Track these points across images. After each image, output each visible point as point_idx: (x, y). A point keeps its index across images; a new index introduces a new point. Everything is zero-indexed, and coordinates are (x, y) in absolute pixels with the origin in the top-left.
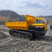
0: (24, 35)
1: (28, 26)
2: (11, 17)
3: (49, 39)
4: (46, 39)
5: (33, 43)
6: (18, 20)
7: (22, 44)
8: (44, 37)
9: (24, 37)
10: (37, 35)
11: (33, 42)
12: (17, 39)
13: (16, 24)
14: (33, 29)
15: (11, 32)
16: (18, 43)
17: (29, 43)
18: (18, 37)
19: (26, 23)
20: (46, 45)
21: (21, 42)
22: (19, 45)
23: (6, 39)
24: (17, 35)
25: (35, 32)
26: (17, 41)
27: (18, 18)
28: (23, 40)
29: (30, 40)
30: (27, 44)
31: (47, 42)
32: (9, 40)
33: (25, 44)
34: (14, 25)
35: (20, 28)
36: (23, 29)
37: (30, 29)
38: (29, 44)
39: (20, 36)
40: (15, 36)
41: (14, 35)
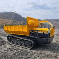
0: (24, 43)
1: (30, 31)
2: (14, 20)
3: (56, 48)
4: (52, 48)
5: (35, 53)
6: (22, 23)
7: (19, 54)
8: (50, 45)
9: (25, 44)
10: (40, 42)
11: (34, 51)
12: (16, 47)
13: (15, 29)
14: (36, 35)
15: (9, 38)
16: (16, 53)
17: (29, 52)
18: (17, 44)
19: (27, 27)
20: (51, 57)
21: (20, 52)
22: (16, 56)
23: (3, 46)
24: (16, 42)
26: (15, 49)
27: (22, 22)
28: (23, 48)
29: (31, 49)
30: (27, 55)
31: (53, 53)
32: (5, 48)
33: (23, 55)
34: (13, 30)
35: (20, 34)
36: (23, 35)
37: (31, 34)
38: (29, 54)
39: (20, 43)
40: (13, 43)
41: (12, 41)
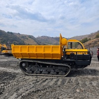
0: (54, 69)
15: (24, 65)
18: (41, 73)
24: (38, 70)
25: (76, 62)
35: (45, 57)
37: (67, 57)
39: (46, 71)
40: (32, 73)
41: (30, 70)
